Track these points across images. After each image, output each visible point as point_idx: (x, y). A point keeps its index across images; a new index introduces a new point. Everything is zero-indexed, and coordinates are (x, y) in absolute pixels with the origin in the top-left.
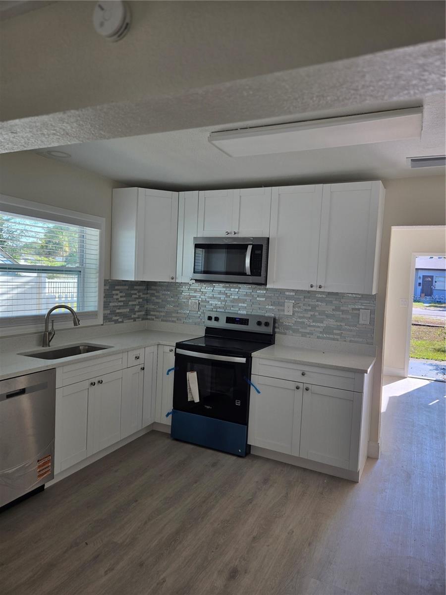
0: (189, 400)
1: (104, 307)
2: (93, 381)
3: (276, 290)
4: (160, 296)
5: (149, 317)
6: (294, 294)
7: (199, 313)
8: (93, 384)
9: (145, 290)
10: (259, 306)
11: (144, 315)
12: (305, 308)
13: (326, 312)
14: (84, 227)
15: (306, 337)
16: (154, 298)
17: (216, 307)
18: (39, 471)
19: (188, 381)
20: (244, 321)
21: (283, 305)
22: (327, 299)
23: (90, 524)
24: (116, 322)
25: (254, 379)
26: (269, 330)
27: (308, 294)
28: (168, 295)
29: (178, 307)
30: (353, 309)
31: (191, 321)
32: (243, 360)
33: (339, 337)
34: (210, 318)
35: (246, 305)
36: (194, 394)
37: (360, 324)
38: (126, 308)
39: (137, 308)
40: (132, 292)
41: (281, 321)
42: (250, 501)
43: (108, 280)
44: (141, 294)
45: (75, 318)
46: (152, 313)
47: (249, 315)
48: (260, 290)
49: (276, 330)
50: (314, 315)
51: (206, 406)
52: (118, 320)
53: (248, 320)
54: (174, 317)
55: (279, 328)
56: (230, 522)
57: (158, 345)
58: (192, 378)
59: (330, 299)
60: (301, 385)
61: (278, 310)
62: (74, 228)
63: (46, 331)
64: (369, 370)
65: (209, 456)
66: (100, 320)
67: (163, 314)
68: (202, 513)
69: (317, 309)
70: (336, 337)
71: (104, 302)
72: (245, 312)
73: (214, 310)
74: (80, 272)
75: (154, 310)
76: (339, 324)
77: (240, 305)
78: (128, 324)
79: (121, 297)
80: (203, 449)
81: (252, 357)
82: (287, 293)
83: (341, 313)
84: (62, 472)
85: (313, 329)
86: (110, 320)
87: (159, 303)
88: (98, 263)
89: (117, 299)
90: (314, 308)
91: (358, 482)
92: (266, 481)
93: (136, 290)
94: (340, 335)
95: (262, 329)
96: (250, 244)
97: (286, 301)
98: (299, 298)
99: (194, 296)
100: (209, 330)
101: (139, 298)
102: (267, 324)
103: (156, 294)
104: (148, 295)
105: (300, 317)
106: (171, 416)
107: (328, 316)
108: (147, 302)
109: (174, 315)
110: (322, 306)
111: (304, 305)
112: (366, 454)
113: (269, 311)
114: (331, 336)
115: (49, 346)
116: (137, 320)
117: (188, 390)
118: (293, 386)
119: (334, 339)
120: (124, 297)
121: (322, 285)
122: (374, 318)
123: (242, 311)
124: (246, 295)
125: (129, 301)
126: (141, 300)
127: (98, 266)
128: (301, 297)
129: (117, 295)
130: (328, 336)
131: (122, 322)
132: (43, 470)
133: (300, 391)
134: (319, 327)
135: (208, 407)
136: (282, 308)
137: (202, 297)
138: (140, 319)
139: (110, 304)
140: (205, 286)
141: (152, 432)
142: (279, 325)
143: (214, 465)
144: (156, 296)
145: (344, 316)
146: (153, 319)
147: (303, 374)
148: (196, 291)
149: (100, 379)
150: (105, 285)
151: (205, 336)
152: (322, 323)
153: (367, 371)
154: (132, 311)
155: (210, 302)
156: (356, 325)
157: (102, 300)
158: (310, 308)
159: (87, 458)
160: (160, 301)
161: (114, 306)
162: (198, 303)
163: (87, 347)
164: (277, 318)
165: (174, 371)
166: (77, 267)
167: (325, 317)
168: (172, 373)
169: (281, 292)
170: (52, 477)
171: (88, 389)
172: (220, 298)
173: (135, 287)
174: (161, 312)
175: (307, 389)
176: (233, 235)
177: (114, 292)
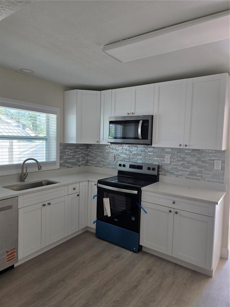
0: (105, 215)
1: (60, 159)
2: (44, 203)
3: (160, 148)
4: (93, 152)
5: (88, 164)
6: (171, 150)
7: (115, 162)
8: (44, 205)
9: (85, 149)
10: (150, 158)
11: (85, 163)
12: (178, 159)
13: (192, 162)
14: (49, 114)
15: (178, 177)
16: (90, 153)
17: (124, 158)
18: (8, 258)
19: (104, 204)
20: (140, 167)
21: (164, 157)
22: (192, 153)
23: (32, 296)
24: (68, 167)
25: (143, 204)
26: (155, 173)
27: (180, 150)
28: (98, 151)
29: (103, 158)
30: (209, 160)
31: (110, 166)
32: (136, 192)
33: (200, 178)
34: (120, 165)
35: (141, 157)
36: (108, 212)
37: (214, 170)
38: (74, 159)
39: (81, 159)
40: (78, 150)
41: (163, 167)
42: (136, 287)
43: (62, 144)
44: (83, 151)
45: (38, 166)
46: (90, 162)
47: (143, 163)
48: (150, 148)
49: (160, 173)
50: (184, 163)
51: (115, 219)
52: (69, 166)
53: (142, 166)
54: (101, 164)
55: (161, 171)
56: (119, 303)
57: (88, 181)
58: (106, 201)
59: (194, 153)
60: (172, 210)
61: (161, 160)
62: (44, 115)
63: (22, 173)
64: (219, 202)
65: (116, 250)
66: (58, 166)
67: (95, 162)
68: (102, 293)
69: (186, 159)
70: (198, 178)
71: (60, 156)
72: (141, 162)
73: (123, 160)
74: (47, 139)
75: (91, 160)
76: (200, 169)
77: (138, 157)
78: (76, 168)
79: (71, 153)
80: (113, 245)
81: (141, 190)
82: (167, 150)
83: (202, 162)
84: (24, 258)
85: (183, 172)
86: (64, 166)
87: (93, 156)
88: (56, 134)
89: (68, 154)
90: (183, 159)
91: (212, 277)
92: (148, 272)
93: (80, 149)
94: (201, 176)
95: (151, 172)
96: (141, 120)
97: (166, 154)
98: (174, 153)
99: (112, 152)
100: (120, 172)
101: (82, 153)
102: (154, 169)
103: (92, 151)
104: (88, 152)
105: (175, 165)
106: (95, 223)
107: (193, 164)
108: (87, 156)
109: (101, 163)
110: (189, 158)
111: (177, 157)
112: (219, 256)
113: (155, 161)
114: (195, 177)
115: (24, 182)
116: (81, 166)
117: (104, 209)
118: (167, 210)
119: (197, 179)
120: (73, 153)
121: (187, 144)
122: (225, 166)
123: (139, 161)
124: (142, 151)
125: (76, 155)
126: (83, 155)
127: (56, 135)
128: (175, 152)
129: (68, 152)
130: (193, 177)
131: (72, 167)
132: (10, 257)
133: (172, 214)
134: (187, 171)
135: (116, 220)
136: (163, 159)
137: (116, 152)
138: (83, 165)
139: (64, 157)
140: (118, 146)
141: (86, 232)
142: (161, 170)
143: (118, 257)
144: (91, 152)
145: (204, 165)
146: (90, 166)
147: (174, 203)
148: (113, 149)
149: (49, 202)
150: (60, 146)
151: (118, 176)
152: (189, 169)
153: (217, 203)
154: (78, 161)
155: (121, 156)
156: (212, 170)
157: (59, 155)
158: (181, 159)
159: (42, 249)
160: (94, 155)
161: (66, 158)
162: (114, 156)
163: (47, 182)
164: (160, 165)
165: (97, 197)
166: (45, 136)
167: (191, 165)
168: (96, 198)
169: (163, 149)
170: (17, 261)
171: (41, 208)
172: (126, 153)
173: (80, 147)
174: (95, 161)
175: (176, 213)
176: (131, 115)
177: (66, 150)
